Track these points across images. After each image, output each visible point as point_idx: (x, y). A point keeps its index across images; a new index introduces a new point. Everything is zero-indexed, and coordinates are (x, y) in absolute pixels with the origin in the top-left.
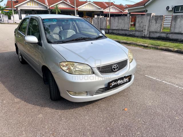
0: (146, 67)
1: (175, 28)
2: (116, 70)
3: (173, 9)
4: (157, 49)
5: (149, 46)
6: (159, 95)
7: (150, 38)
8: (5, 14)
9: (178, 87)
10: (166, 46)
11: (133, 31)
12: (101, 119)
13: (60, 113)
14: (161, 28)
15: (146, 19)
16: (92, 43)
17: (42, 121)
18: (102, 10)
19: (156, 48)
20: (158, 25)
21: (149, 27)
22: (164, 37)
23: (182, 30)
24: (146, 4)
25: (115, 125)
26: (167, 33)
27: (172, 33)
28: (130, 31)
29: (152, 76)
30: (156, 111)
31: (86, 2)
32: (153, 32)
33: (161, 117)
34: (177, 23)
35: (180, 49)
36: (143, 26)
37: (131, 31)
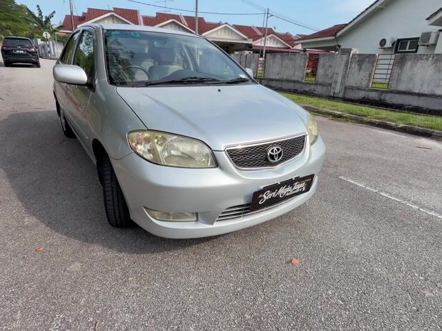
0: (340, 159)
1: (398, 81)
2: (277, 160)
3: (393, 44)
4: (362, 122)
5: (344, 115)
6: (374, 228)
7: (346, 100)
8: (58, 41)
9: (417, 208)
10: (379, 116)
11: (310, 84)
12: (231, 285)
13: (126, 263)
14: (370, 80)
15: (339, 62)
16: (219, 90)
17: (75, 282)
18: (250, 42)
19: (359, 120)
20: (364, 74)
21: (344, 77)
22: (375, 100)
23: (414, 87)
24: (338, 34)
25: (266, 305)
26: (382, 92)
27: (392, 92)
28: (306, 84)
29: (354, 180)
30: (372, 271)
31: (219, 25)
32: (352, 88)
33: (385, 288)
34: (405, 70)
35: (411, 124)
36: (333, 75)
37: (308, 83)
